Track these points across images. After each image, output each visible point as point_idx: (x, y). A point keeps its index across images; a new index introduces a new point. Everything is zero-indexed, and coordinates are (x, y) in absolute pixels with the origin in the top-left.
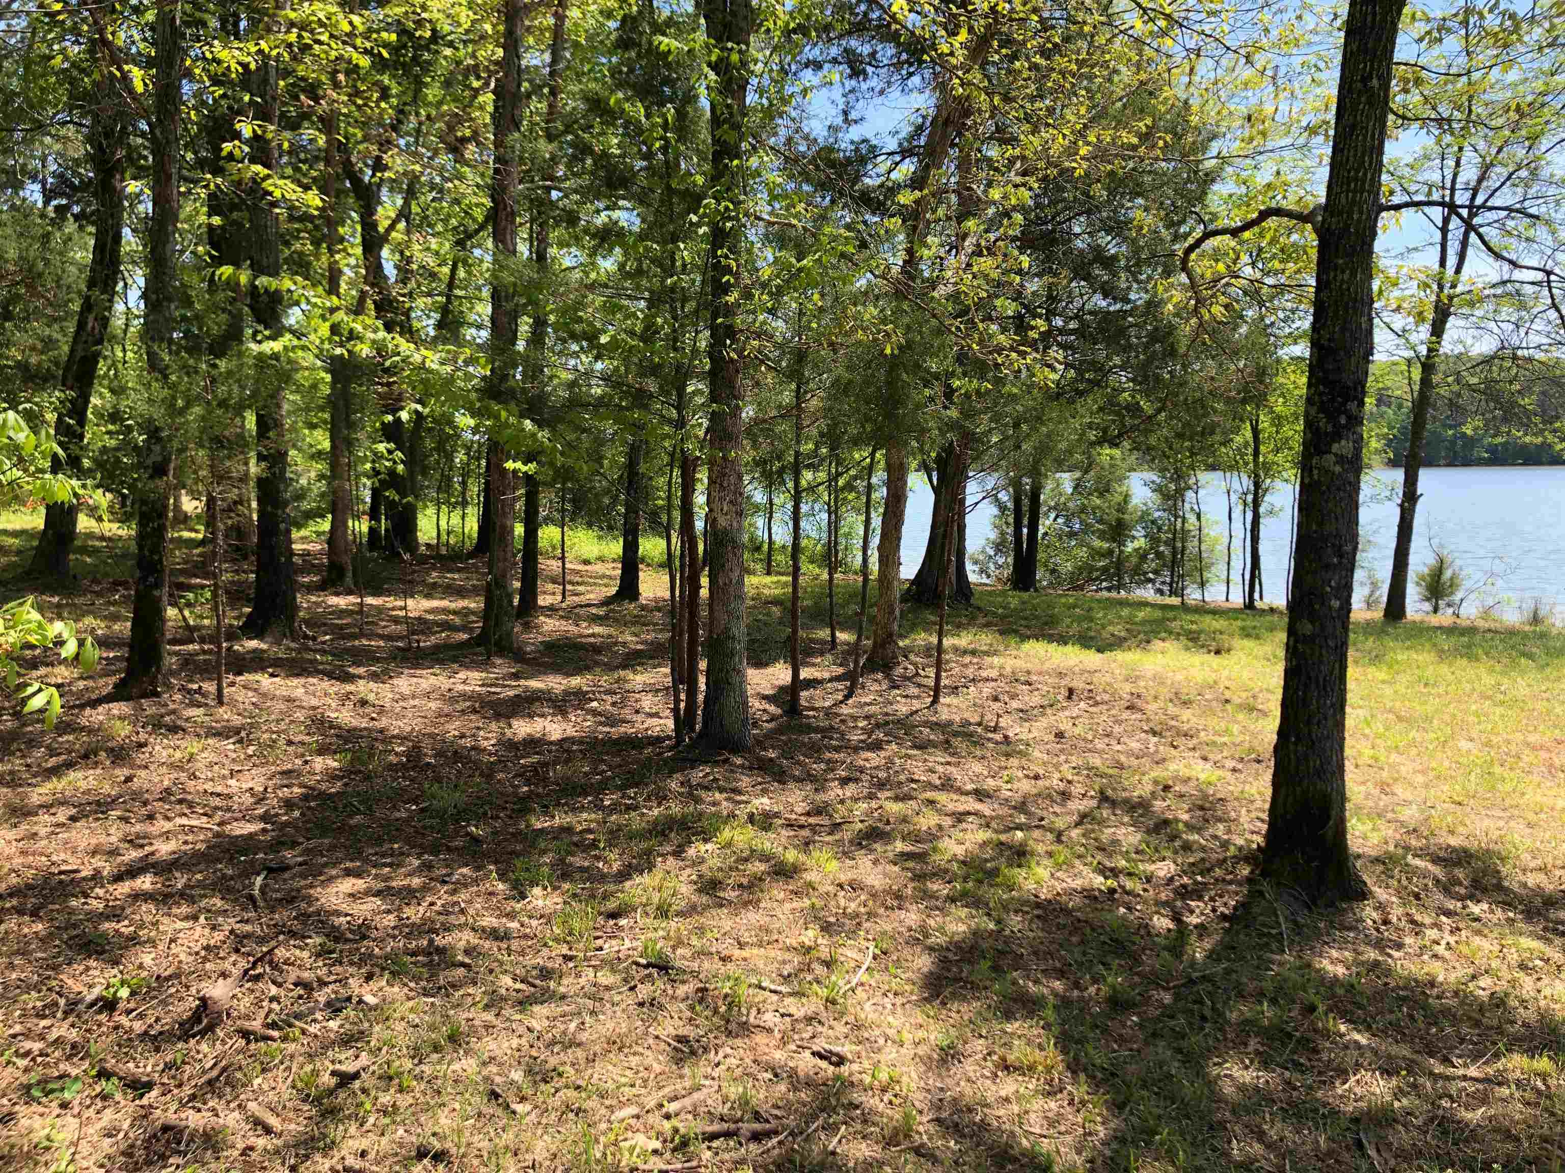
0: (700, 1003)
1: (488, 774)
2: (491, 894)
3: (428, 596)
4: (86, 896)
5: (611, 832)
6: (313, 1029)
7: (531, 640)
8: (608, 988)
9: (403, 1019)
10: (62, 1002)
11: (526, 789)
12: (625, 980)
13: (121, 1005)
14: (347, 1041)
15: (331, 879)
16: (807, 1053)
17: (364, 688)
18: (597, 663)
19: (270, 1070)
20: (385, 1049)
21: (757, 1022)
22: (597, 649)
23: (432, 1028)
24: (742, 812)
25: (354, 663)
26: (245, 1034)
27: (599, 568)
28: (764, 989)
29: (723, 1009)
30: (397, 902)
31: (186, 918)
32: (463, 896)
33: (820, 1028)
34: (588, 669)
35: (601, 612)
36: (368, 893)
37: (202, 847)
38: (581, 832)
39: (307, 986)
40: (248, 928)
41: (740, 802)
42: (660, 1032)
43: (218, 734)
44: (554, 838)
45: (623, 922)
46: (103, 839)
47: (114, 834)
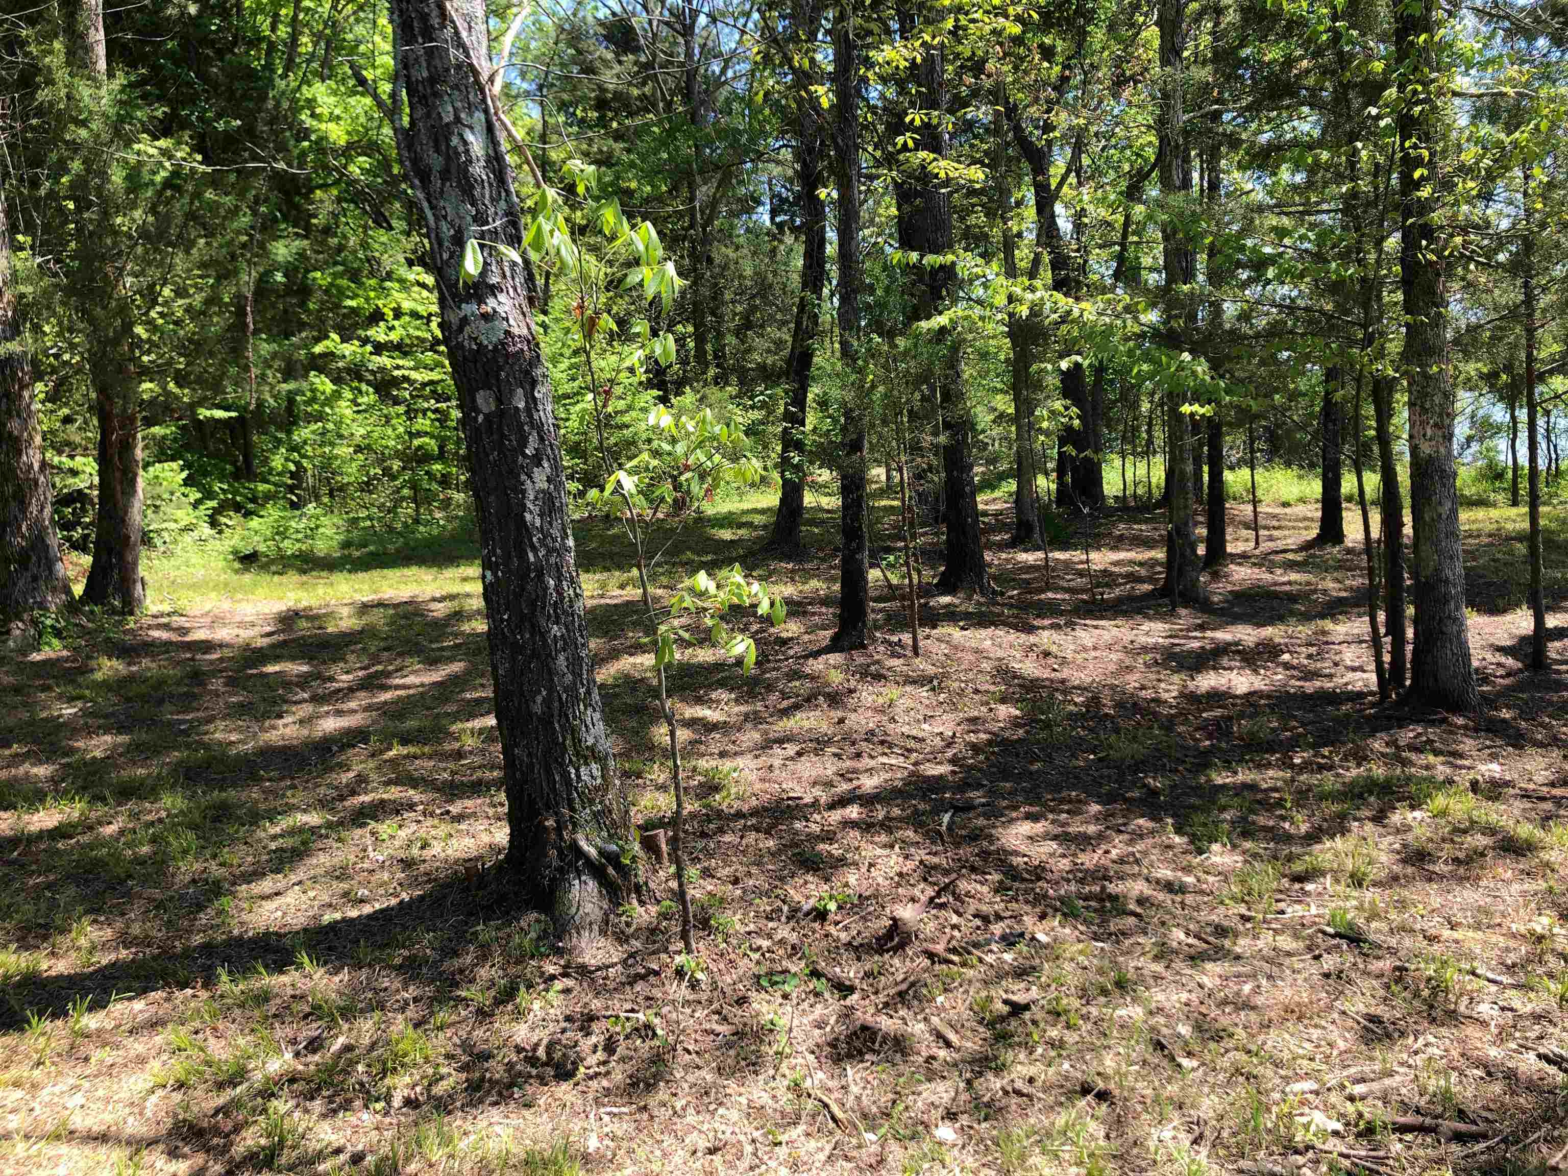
0: (1396, 982)
1: (1169, 724)
2: (1169, 847)
3: (1115, 548)
4: (807, 820)
5: (1300, 792)
6: (990, 958)
7: (1218, 591)
8: (1289, 954)
9: (1072, 960)
10: (785, 908)
11: (1207, 743)
12: (1310, 949)
13: (831, 917)
14: (1021, 973)
15: (1012, 821)
16: (1532, 1055)
17: (1046, 638)
18: (1292, 613)
19: (951, 991)
20: (1054, 986)
21: (1468, 1012)
22: (1292, 598)
23: (1101, 971)
24: (1464, 778)
25: (1038, 616)
26: (931, 955)
27: (1300, 510)
28: (1478, 976)
29: (1426, 993)
30: (1073, 847)
31: (885, 846)
32: (1140, 846)
33: (1551, 1030)
34: (1281, 619)
35: (1299, 557)
36: (1047, 836)
37: (900, 784)
38: (1266, 790)
39: (986, 919)
40: (935, 860)
41: (1461, 767)
42: (1347, 1006)
43: (914, 682)
44: (1236, 795)
45: (1310, 887)
46: (821, 771)
47: (828, 767)
